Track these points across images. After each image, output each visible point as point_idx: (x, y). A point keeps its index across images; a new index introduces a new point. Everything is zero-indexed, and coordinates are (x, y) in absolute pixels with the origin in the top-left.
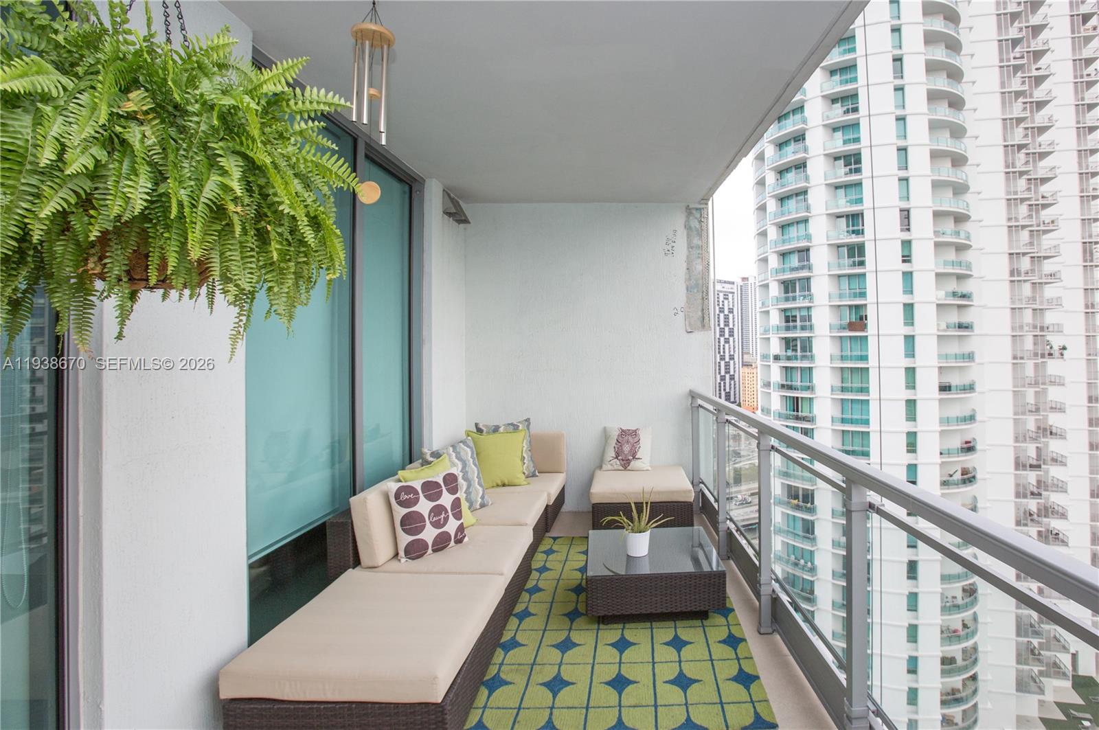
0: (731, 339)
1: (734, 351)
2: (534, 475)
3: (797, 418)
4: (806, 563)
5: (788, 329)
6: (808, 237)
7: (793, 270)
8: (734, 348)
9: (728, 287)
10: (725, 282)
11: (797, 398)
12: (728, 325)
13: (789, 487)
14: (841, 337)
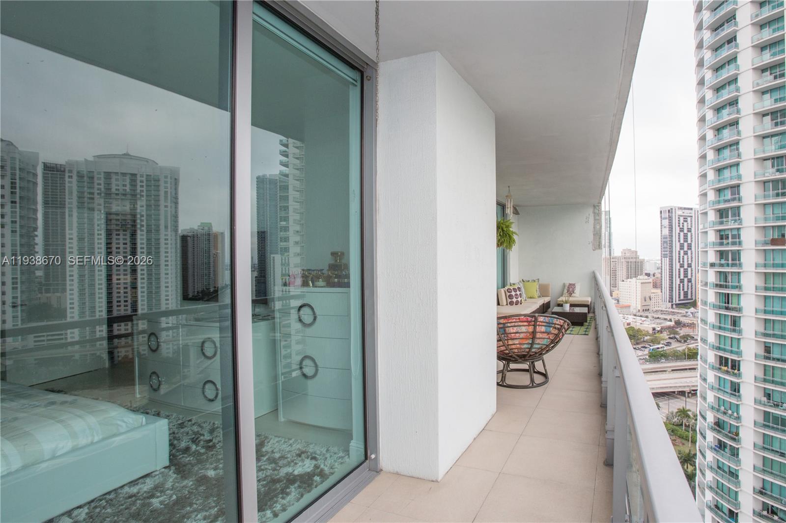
0: (689, 252)
1: (692, 261)
2: (540, 297)
3: (727, 308)
4: (733, 413)
5: (721, 244)
6: (739, 177)
7: (726, 201)
8: (692, 258)
9: (687, 213)
10: (685, 209)
11: (728, 294)
12: (687, 241)
13: (721, 357)
14: (765, 250)
